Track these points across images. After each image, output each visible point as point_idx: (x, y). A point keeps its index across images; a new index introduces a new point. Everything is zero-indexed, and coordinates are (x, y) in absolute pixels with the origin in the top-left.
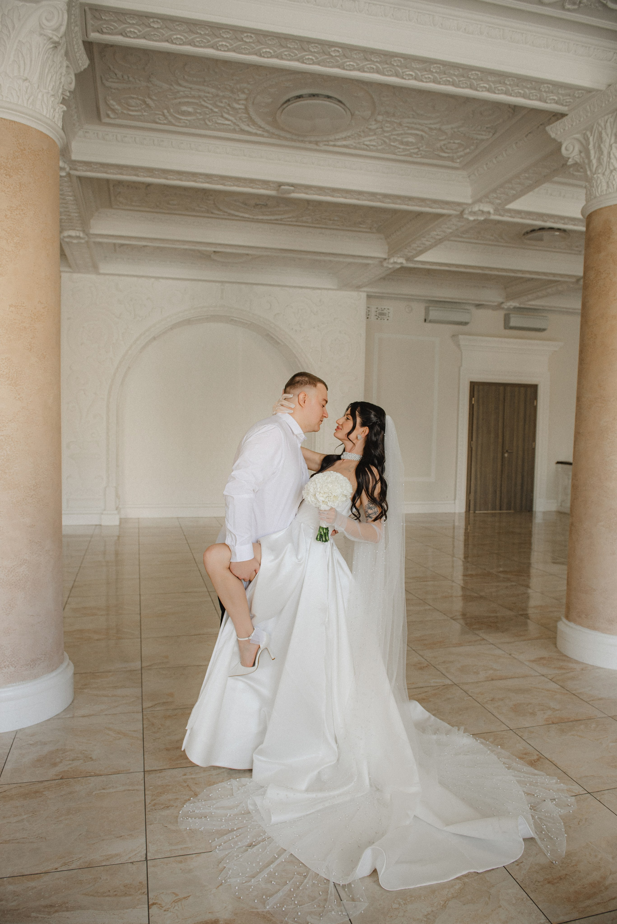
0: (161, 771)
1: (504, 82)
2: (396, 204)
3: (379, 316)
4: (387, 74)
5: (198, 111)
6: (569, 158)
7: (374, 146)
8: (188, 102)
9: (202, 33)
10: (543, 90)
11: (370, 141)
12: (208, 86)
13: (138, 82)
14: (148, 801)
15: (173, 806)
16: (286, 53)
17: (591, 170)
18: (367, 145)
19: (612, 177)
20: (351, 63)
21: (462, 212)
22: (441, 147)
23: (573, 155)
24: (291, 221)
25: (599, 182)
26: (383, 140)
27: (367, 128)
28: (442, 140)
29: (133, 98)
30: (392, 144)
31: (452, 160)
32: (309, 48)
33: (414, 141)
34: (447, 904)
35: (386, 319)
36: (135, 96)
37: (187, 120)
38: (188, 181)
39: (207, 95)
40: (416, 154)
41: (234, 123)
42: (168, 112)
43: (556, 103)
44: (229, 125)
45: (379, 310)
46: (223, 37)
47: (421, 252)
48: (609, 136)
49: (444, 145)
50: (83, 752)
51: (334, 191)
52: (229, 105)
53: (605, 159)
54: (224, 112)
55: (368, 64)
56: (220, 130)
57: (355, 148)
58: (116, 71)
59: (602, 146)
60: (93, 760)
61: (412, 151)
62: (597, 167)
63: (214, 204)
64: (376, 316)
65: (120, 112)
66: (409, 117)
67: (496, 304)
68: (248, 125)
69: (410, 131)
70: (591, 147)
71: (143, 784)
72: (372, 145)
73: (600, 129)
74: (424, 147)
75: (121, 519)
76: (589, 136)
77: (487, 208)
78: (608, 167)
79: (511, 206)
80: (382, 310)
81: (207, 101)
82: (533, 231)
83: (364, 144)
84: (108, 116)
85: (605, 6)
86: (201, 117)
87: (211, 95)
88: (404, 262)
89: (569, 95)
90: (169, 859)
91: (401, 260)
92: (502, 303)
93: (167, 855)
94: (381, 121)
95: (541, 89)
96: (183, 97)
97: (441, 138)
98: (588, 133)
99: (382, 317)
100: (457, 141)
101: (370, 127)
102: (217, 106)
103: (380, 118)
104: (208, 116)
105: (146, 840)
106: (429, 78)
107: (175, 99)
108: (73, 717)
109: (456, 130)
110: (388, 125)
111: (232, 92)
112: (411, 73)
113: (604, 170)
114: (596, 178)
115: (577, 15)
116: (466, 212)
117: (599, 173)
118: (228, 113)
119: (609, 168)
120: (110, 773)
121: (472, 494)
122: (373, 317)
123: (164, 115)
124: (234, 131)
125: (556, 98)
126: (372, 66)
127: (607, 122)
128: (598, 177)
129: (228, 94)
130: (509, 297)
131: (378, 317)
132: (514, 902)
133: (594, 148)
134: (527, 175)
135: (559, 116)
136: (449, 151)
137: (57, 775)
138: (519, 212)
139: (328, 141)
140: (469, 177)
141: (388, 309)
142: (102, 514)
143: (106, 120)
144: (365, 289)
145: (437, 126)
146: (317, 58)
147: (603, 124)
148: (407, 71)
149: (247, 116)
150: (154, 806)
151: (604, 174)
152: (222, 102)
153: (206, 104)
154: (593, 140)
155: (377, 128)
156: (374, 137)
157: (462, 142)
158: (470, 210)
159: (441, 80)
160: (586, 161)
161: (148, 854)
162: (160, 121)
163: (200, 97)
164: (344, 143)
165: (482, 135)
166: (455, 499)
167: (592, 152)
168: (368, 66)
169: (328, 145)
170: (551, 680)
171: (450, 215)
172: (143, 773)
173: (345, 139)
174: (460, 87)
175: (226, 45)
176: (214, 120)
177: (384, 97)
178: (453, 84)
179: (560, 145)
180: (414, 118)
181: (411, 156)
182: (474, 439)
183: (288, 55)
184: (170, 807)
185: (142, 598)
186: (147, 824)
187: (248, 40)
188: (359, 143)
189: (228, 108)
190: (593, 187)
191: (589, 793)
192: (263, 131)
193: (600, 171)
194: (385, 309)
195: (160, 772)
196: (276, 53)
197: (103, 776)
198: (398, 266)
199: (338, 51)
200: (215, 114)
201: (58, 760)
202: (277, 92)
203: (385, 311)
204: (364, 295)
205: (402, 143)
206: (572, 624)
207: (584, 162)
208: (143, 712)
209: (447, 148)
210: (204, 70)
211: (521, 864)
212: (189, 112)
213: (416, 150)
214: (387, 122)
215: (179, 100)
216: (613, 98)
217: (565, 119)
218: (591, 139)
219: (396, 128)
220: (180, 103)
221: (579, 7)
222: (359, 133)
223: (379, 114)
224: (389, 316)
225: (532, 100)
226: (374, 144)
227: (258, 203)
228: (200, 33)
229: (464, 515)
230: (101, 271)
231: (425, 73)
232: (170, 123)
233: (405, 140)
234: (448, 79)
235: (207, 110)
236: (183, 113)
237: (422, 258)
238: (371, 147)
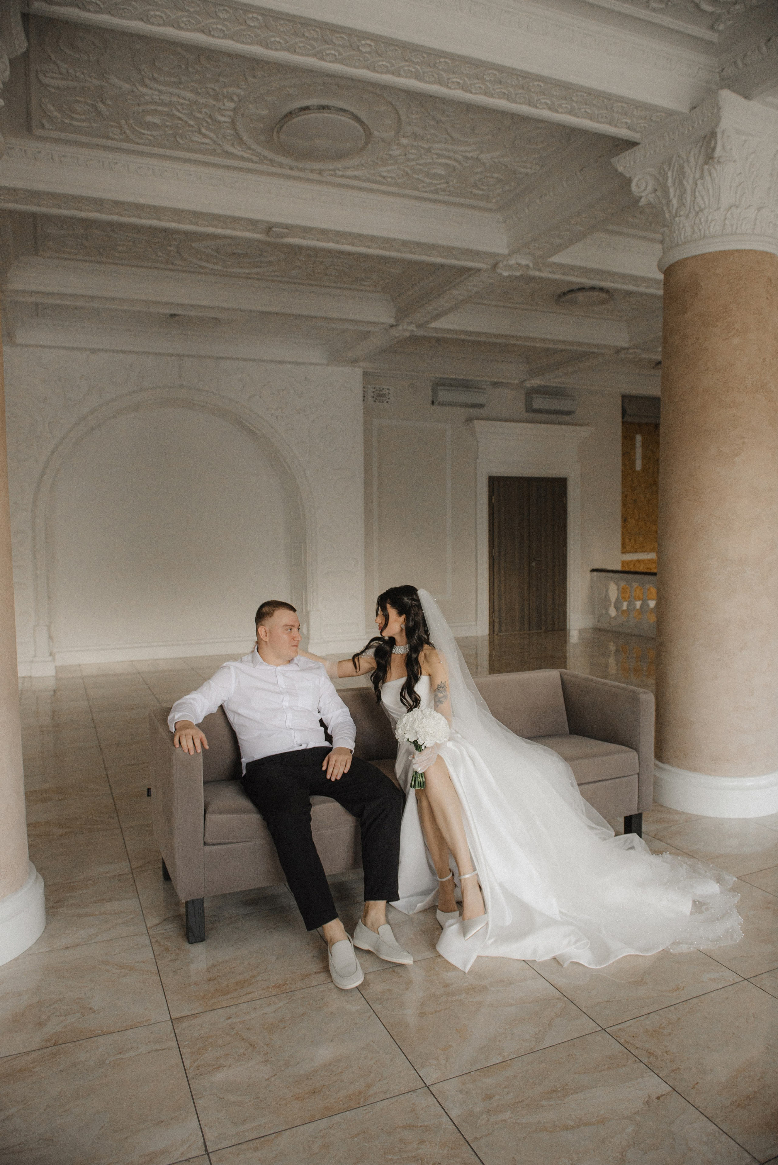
0: (194, 1016)
1: (571, 98)
2: (415, 254)
3: (378, 398)
4: (428, 80)
5: (168, 123)
6: (641, 198)
7: (392, 178)
8: (156, 110)
9: (191, 10)
10: (616, 110)
11: (389, 171)
12: (184, 89)
13: (88, 78)
14: (187, 1063)
15: (226, 1066)
16: (301, 45)
17: (670, 212)
18: (384, 177)
19: (697, 221)
20: (384, 63)
21: (495, 266)
22: (475, 183)
23: (644, 194)
24: (276, 276)
25: (681, 225)
26: (405, 171)
27: (387, 154)
28: (477, 173)
29: (78, 101)
30: (416, 176)
31: (487, 199)
32: (332, 39)
33: (443, 173)
34: (625, 1156)
35: (385, 402)
36: (83, 100)
37: (151, 135)
38: (150, 218)
39: (181, 101)
40: (444, 190)
41: (215, 142)
42: (127, 123)
43: (628, 128)
44: (207, 144)
45: (377, 390)
46: (220, 17)
47: (437, 317)
48: (693, 169)
49: (480, 179)
50: (77, 1000)
51: (340, 235)
52: (210, 117)
53: (688, 197)
54: (203, 126)
55: (406, 66)
56: (192, 151)
57: (368, 180)
58: (59, 62)
59: (684, 182)
60: (94, 1011)
61: (439, 186)
62: (677, 209)
63: (178, 252)
64: (373, 397)
65: (59, 120)
66: (440, 142)
67: (516, 382)
68: (233, 145)
69: (441, 161)
70: (670, 182)
71: (175, 1038)
72: (390, 177)
73: (681, 161)
74: (455, 181)
75: (56, 667)
76: (666, 169)
77: (525, 261)
78: (692, 208)
79: (555, 259)
80: (382, 391)
81: (181, 110)
82: (571, 291)
83: (381, 176)
84: (43, 127)
85: (697, 6)
86: (171, 132)
87: (187, 102)
88: (415, 329)
89: (645, 119)
90: (239, 1146)
91: (412, 327)
92: (525, 381)
93: (234, 1142)
94: (405, 145)
95: (613, 108)
96: (147, 103)
97: (476, 171)
98: (665, 167)
99: (381, 398)
100: (496, 175)
101: (391, 152)
102: (194, 118)
103: (404, 141)
104: (180, 131)
105: (199, 1122)
106: (480, 87)
107: (138, 105)
108: (51, 951)
109: (496, 160)
110: (414, 151)
111: (216, 98)
112: (458, 80)
113: (687, 211)
114: (678, 222)
115: (661, 16)
116: (501, 265)
117: (680, 216)
118: (208, 128)
119: (694, 209)
120: (123, 1029)
121: (496, 612)
122: (370, 400)
123: (120, 126)
124: (214, 153)
125: (629, 121)
126: (410, 69)
127: (690, 153)
128: (680, 221)
129: (211, 101)
130: (533, 373)
131: (376, 399)
132: (705, 1139)
133: (674, 184)
134: (578, 220)
135: (630, 144)
136: (485, 188)
137: (47, 1041)
138: (561, 266)
139: (334, 170)
140: (505, 221)
141: (388, 389)
142: (32, 662)
143: (39, 132)
144: (362, 364)
145: (474, 154)
146: (340, 54)
147: (684, 155)
148: (454, 78)
149: (232, 132)
150: (198, 1069)
151: (687, 216)
152: (201, 113)
153: (178, 114)
154: (673, 175)
155: (400, 155)
156: (393, 167)
157: (502, 177)
158: (505, 263)
159: (494, 92)
160: (663, 201)
161: (207, 1144)
162: (114, 136)
163: (172, 104)
164: (356, 173)
165: (527, 168)
166: (476, 620)
167: (671, 190)
168: (406, 68)
169: (335, 176)
170: (654, 837)
171: (478, 270)
172: (170, 1022)
173: (357, 168)
174: (517, 103)
175: (222, 30)
176: (187, 136)
177: (412, 114)
178: (509, 98)
179: (629, 180)
180: (446, 142)
181: (437, 193)
182: (496, 544)
183: (303, 48)
184: (221, 1069)
185: (109, 772)
186: (194, 1097)
187: (252, 24)
188: (374, 174)
189: (209, 120)
190: (675, 232)
191: (745, 979)
192: (253, 155)
193: (682, 213)
194: (383, 389)
195: (193, 1019)
196: (287, 44)
197: (115, 1034)
198: (407, 334)
199: (370, 45)
200: (191, 129)
201: (43, 1017)
202: (276, 102)
203: (384, 392)
204: (359, 372)
205: (428, 175)
206: (666, 766)
207: (661, 203)
208: (148, 933)
209: (482, 184)
210: (181, 66)
211: (697, 1086)
212: (155, 124)
213: (445, 185)
214: (413, 146)
215: (145, 107)
216: (698, 123)
217: (636, 148)
218: (670, 174)
219: (423, 156)
220: (144, 110)
221: (667, 6)
222: (375, 160)
223: (404, 137)
224: (389, 398)
225: (601, 122)
226: (393, 175)
227: (236, 251)
228: (189, 10)
229: (487, 638)
230: (19, 341)
231: (476, 81)
232: (128, 140)
233: (433, 171)
234: (503, 91)
235: (180, 122)
236: (149, 126)
237: (435, 325)
238: (390, 180)
